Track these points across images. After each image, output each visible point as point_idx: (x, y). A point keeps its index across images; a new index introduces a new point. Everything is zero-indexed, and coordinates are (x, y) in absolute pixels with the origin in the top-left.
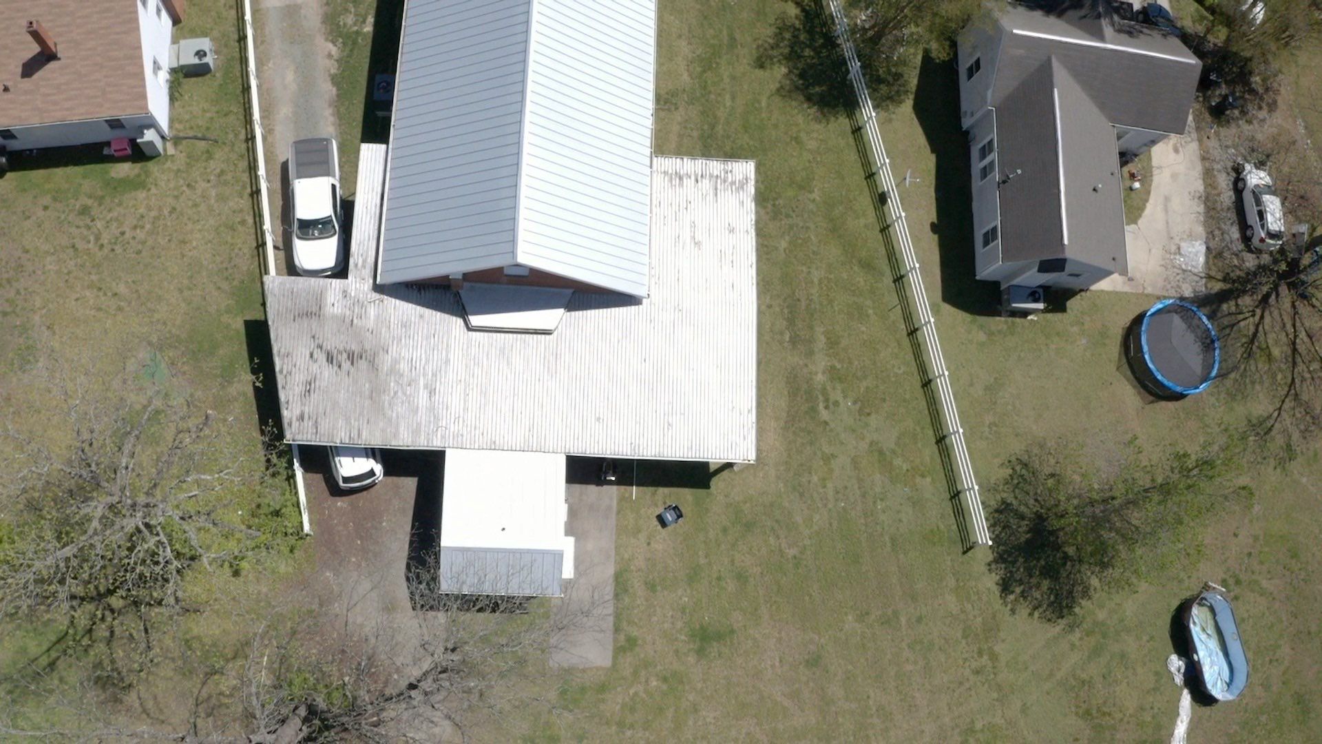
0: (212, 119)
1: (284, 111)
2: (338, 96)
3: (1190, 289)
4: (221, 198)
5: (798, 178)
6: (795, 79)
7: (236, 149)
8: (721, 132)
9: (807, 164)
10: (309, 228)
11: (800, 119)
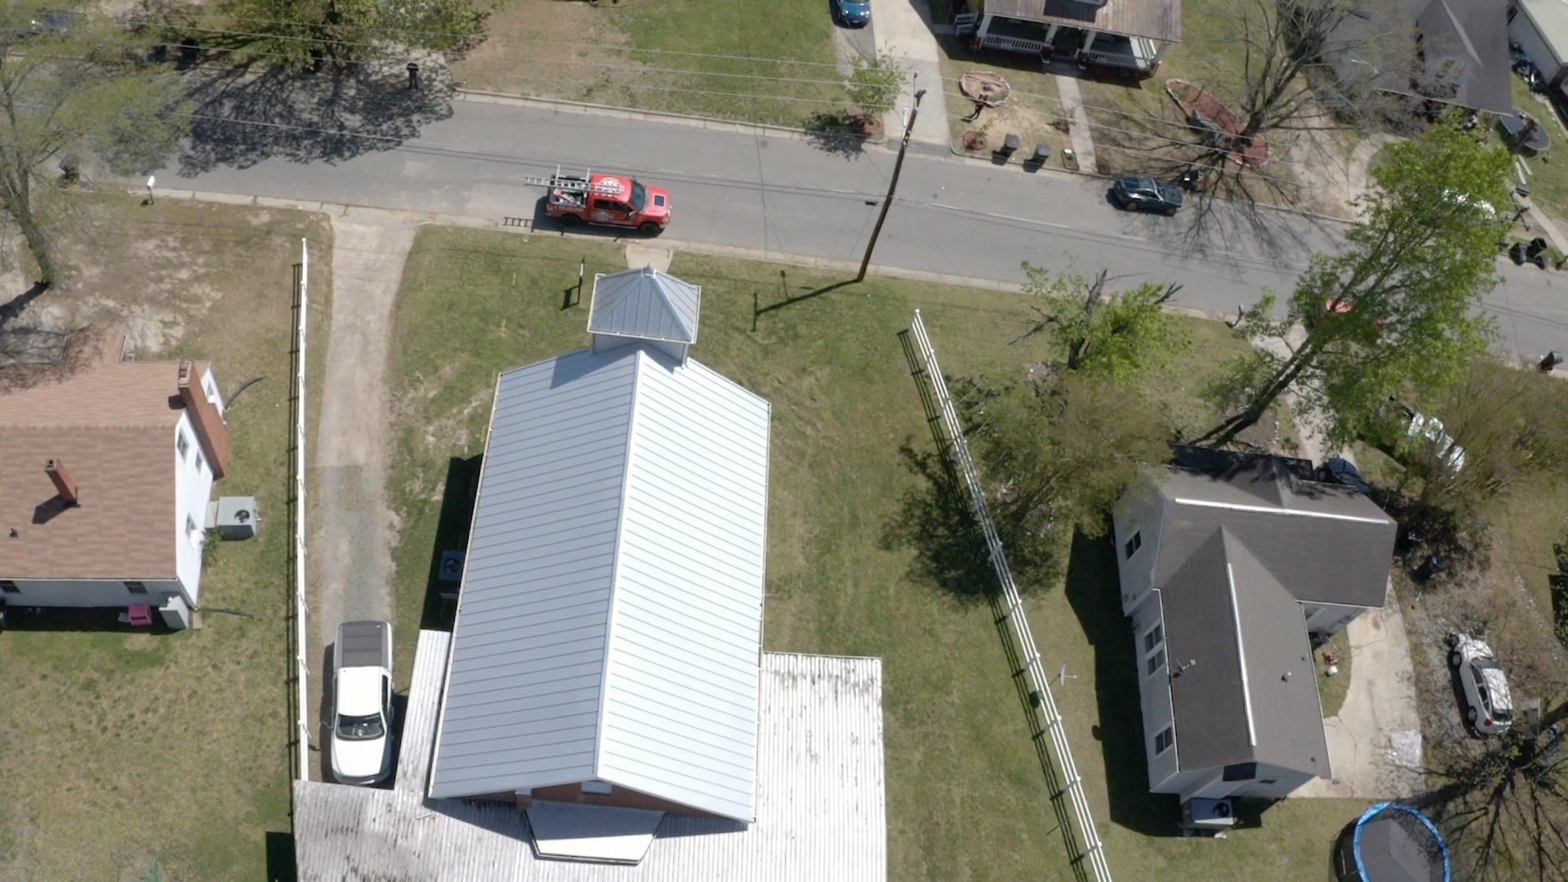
0: (248, 590)
1: (334, 587)
2: (397, 572)
3: (1408, 788)
4: (252, 684)
5: (934, 677)
6: (928, 562)
7: (274, 627)
8: (842, 624)
9: (944, 661)
10: (352, 726)
11: (934, 608)
